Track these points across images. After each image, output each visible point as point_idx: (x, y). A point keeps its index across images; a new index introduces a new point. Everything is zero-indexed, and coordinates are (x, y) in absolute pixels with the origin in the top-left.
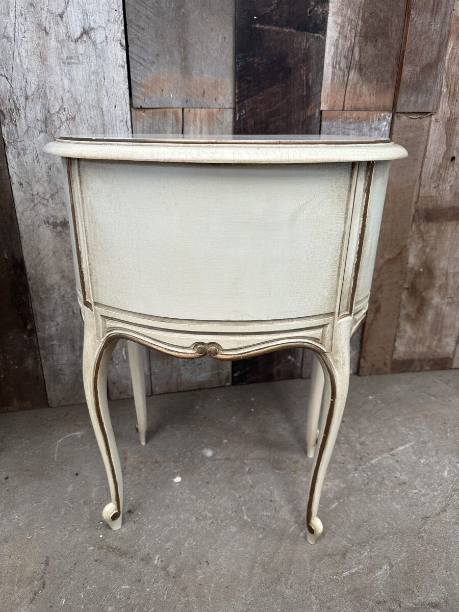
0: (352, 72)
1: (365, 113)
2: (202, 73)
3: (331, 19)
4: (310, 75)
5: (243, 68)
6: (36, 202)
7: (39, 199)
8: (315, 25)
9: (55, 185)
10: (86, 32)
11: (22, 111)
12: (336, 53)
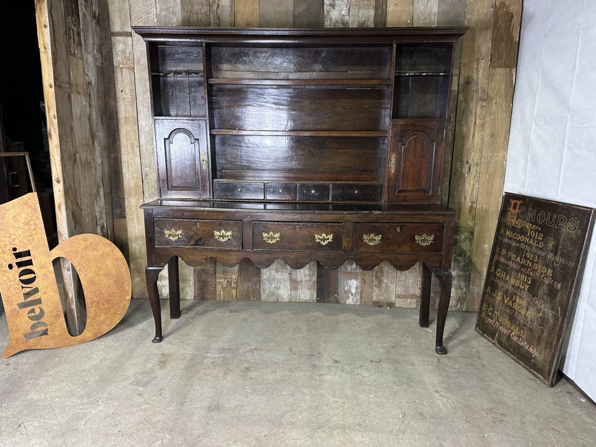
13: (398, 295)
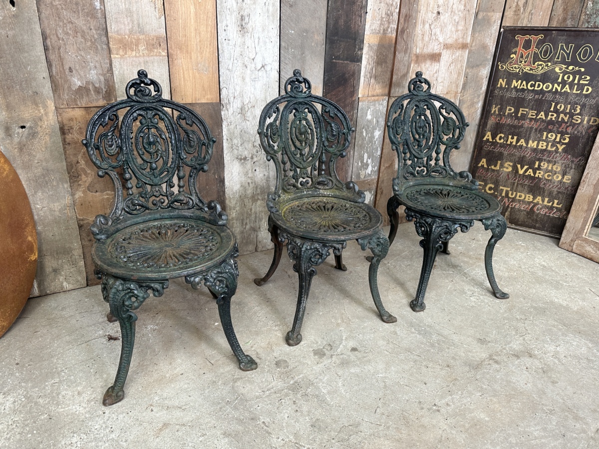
0: (372, 79)
1: (377, 97)
3: (364, 56)
4: (355, 82)
5: (328, 80)
6: (233, 148)
7: (235, 147)
8: (358, 59)
9: (243, 139)
10: (263, 66)
11: (231, 104)
12: (365, 71)
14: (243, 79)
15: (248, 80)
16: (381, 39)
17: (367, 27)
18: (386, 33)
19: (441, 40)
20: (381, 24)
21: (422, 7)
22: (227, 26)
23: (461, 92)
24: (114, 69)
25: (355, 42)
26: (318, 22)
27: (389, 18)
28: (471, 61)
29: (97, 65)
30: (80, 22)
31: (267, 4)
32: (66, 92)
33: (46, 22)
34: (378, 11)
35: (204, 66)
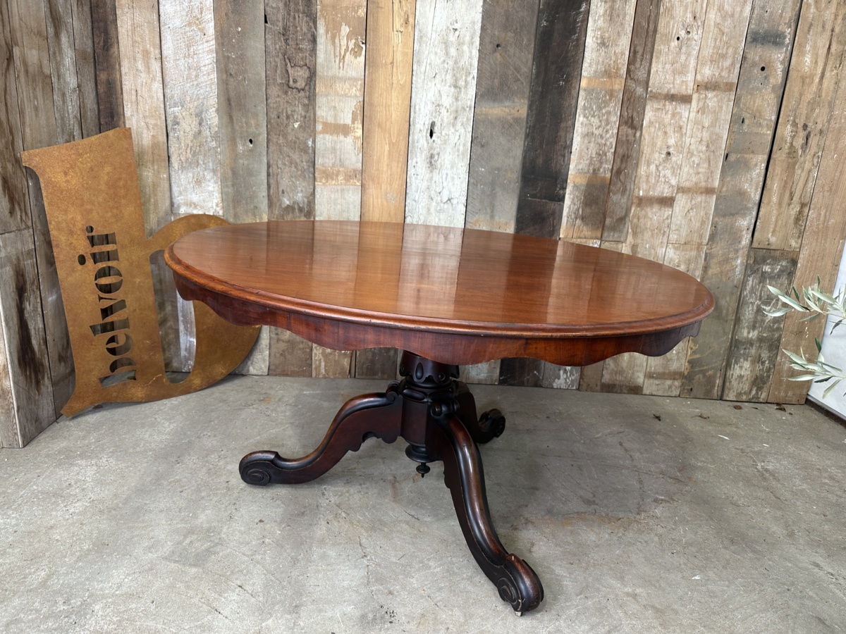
0: (578, 221)
1: (585, 240)
2: (500, 218)
3: (567, 196)
4: (555, 221)
5: (521, 217)
8: (559, 198)
10: (449, 200)
12: (569, 212)
13: (650, 373)
14: (429, 209)
15: (432, 210)
16: (590, 179)
17: (572, 167)
18: (597, 173)
19: (674, 182)
20: (590, 164)
21: (646, 147)
22: (417, 163)
23: (707, 244)
24: (316, 193)
25: (556, 181)
26: (512, 160)
27: (602, 157)
28: (721, 209)
29: (304, 189)
30: (296, 157)
31: (457, 144)
32: (277, 208)
33: (271, 155)
34: (586, 151)
35: (393, 196)
